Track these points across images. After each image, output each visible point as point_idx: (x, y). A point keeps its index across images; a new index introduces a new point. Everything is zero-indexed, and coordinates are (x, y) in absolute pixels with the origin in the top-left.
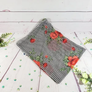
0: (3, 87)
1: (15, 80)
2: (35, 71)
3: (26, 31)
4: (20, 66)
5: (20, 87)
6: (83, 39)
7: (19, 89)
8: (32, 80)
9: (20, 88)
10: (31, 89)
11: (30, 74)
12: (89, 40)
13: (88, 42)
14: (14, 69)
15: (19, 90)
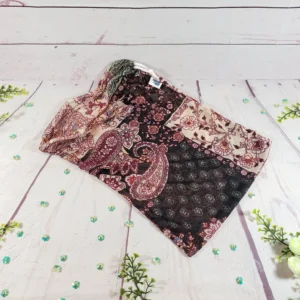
0: (7, 260)
1: (46, 239)
2: (112, 209)
3: (79, 77)
4: (63, 193)
5: (63, 260)
6: (276, 106)
7: (57, 267)
8: (101, 240)
9: (60, 263)
10: (100, 268)
11: (94, 220)
12: (293, 109)
13: (292, 115)
14: (42, 203)
15: (60, 271)
